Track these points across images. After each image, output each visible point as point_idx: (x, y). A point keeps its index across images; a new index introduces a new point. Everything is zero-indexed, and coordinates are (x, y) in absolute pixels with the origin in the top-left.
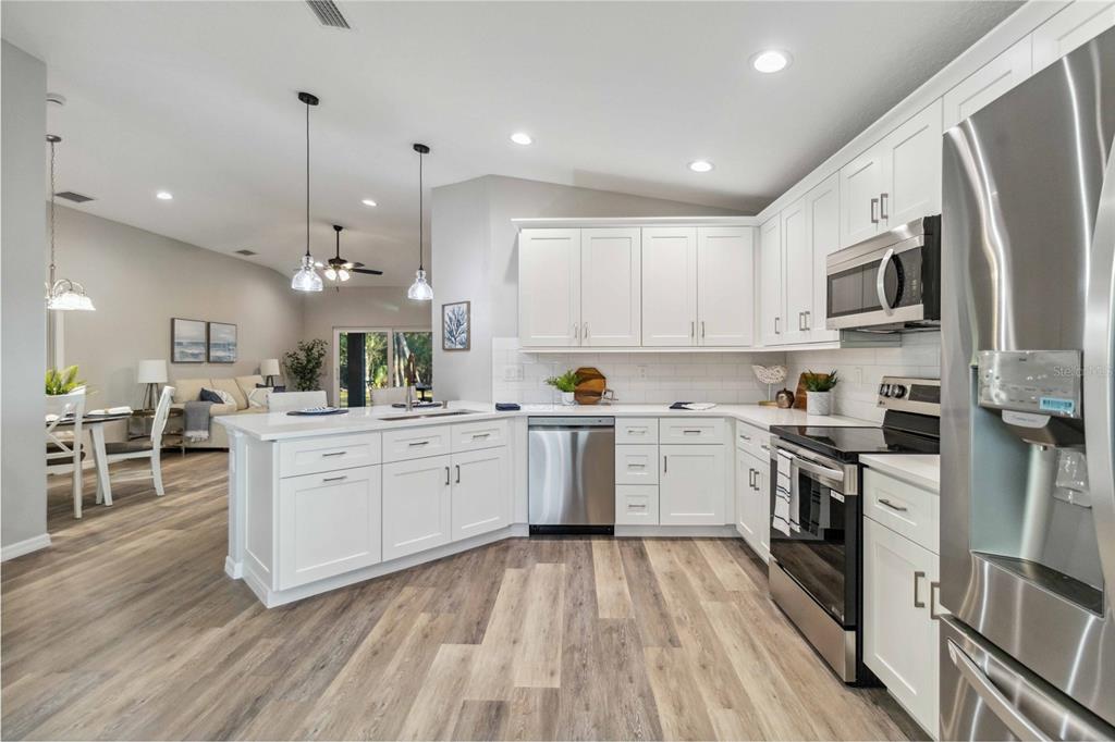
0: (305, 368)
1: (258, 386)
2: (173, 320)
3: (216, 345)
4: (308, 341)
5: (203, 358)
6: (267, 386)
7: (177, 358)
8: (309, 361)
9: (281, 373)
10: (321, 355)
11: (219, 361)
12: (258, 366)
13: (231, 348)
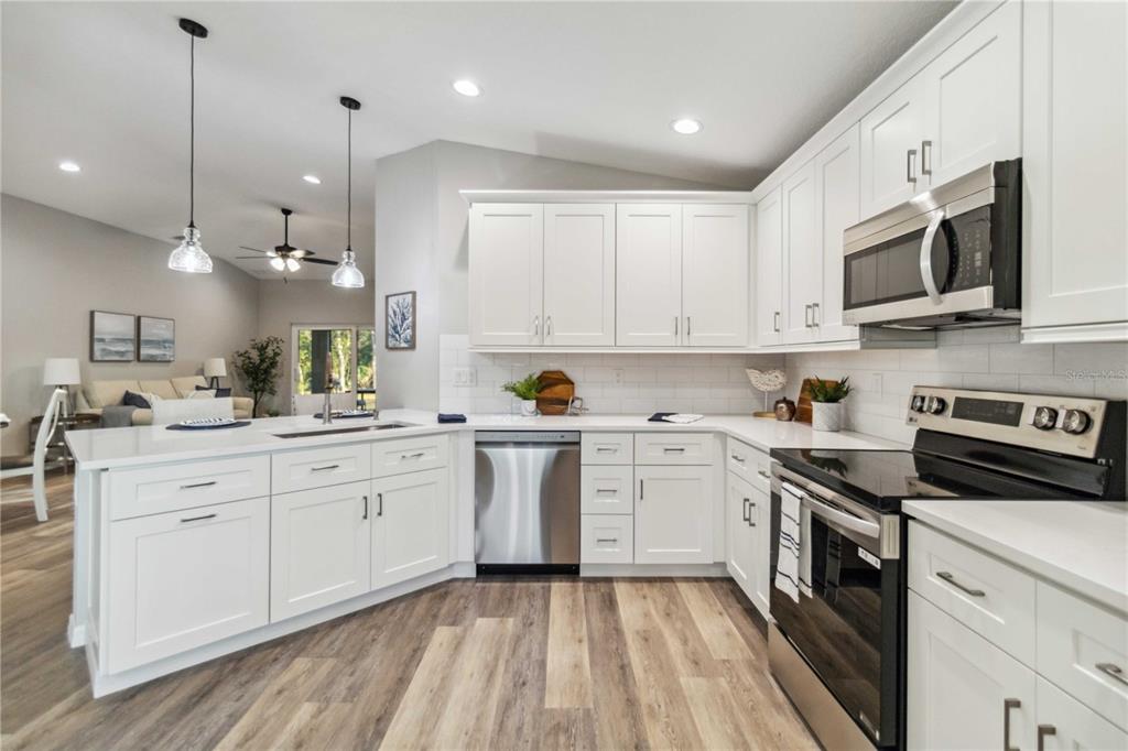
0: (258, 368)
1: (198, 388)
2: (92, 313)
3: (149, 342)
4: (262, 338)
6: (211, 388)
7: (98, 356)
8: (262, 361)
9: (230, 374)
10: (276, 354)
11: (152, 360)
12: (200, 366)
13: (167, 345)
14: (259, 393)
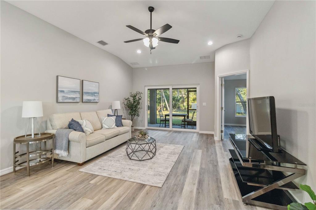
0: (133, 105)
1: (109, 115)
2: (57, 77)
3: (88, 93)
4: (134, 92)
5: (78, 100)
6: (114, 116)
7: (60, 100)
8: (134, 102)
9: (121, 108)
10: (140, 99)
11: (89, 102)
12: (110, 105)
13: (96, 95)
14: (133, 116)
